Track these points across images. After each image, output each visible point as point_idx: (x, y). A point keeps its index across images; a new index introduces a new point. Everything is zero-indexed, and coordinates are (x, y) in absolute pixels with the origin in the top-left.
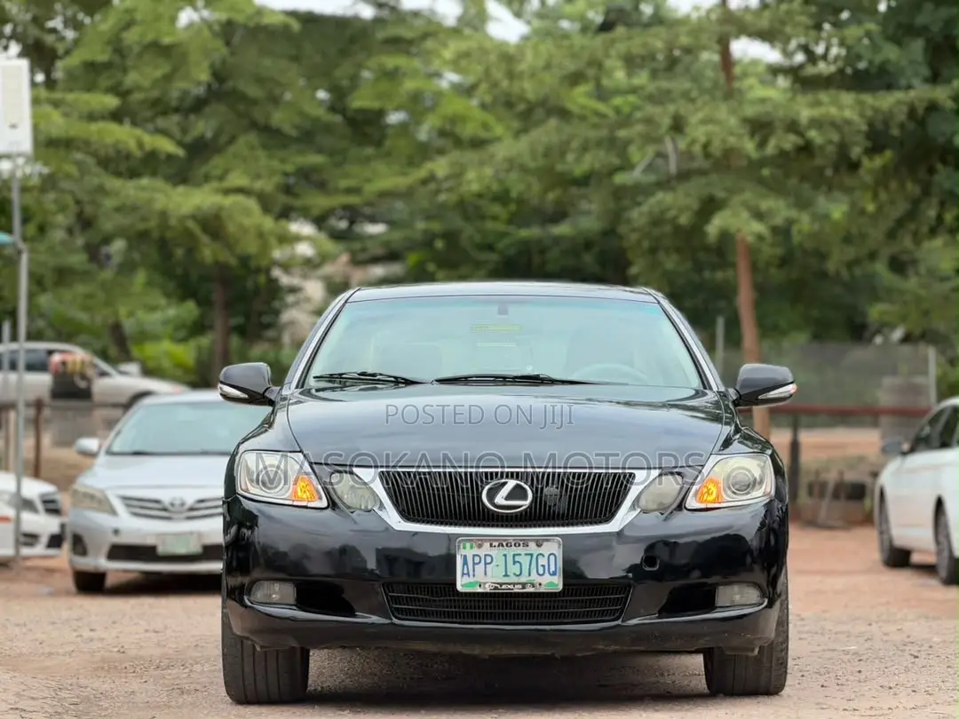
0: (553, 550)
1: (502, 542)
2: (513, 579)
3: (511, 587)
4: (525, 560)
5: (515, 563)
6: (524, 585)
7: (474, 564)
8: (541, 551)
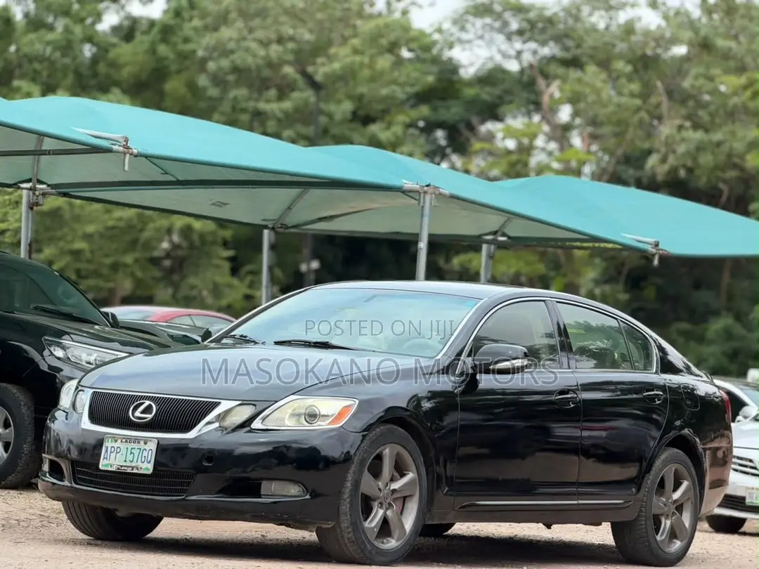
0: (152, 446)
1: (128, 440)
2: (128, 464)
3: (126, 468)
4: (136, 452)
5: (131, 453)
6: (133, 468)
7: (111, 452)
8: (146, 447)
